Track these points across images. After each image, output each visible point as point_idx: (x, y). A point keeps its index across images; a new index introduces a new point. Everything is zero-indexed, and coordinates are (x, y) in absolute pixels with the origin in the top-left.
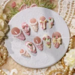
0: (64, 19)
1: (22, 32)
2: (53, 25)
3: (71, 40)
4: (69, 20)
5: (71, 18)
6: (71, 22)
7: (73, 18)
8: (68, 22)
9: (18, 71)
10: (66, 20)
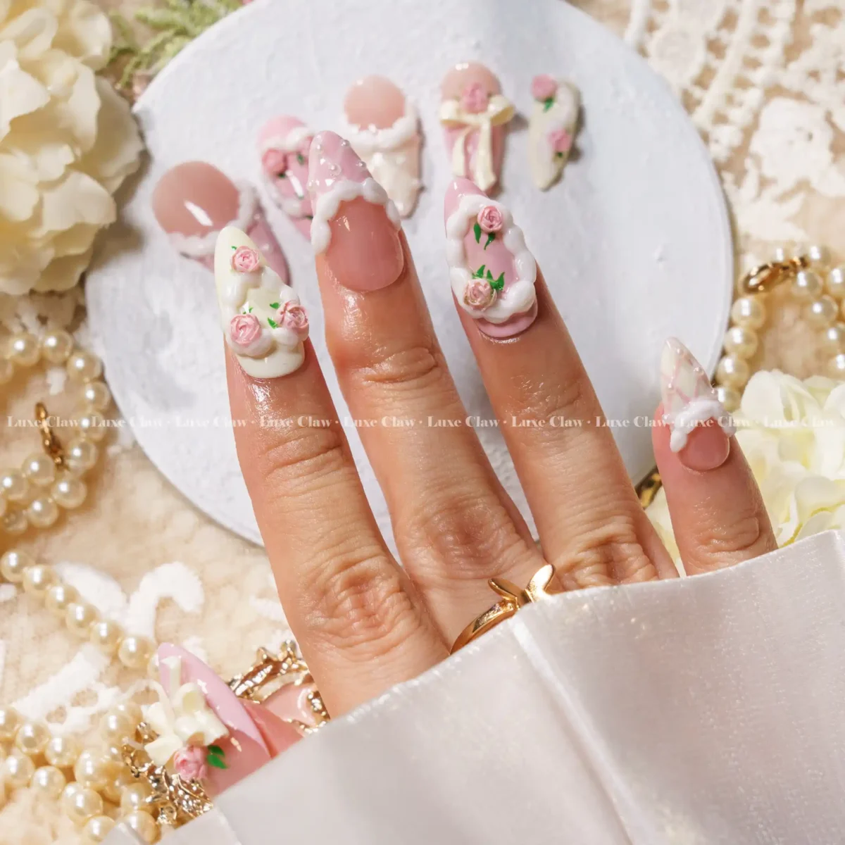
0: (689, 104)
1: (259, 209)
2: (574, 154)
3: (746, 305)
4: (739, 116)
5: (752, 97)
6: (749, 131)
7: (774, 91)
8: (727, 137)
9: (211, 590)
10: (702, 115)
